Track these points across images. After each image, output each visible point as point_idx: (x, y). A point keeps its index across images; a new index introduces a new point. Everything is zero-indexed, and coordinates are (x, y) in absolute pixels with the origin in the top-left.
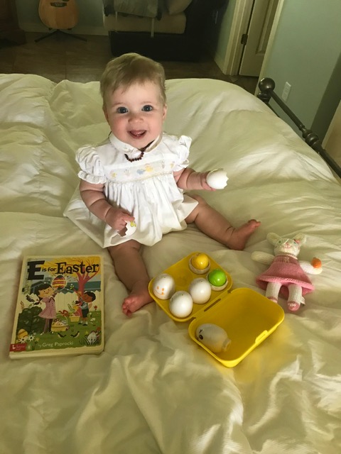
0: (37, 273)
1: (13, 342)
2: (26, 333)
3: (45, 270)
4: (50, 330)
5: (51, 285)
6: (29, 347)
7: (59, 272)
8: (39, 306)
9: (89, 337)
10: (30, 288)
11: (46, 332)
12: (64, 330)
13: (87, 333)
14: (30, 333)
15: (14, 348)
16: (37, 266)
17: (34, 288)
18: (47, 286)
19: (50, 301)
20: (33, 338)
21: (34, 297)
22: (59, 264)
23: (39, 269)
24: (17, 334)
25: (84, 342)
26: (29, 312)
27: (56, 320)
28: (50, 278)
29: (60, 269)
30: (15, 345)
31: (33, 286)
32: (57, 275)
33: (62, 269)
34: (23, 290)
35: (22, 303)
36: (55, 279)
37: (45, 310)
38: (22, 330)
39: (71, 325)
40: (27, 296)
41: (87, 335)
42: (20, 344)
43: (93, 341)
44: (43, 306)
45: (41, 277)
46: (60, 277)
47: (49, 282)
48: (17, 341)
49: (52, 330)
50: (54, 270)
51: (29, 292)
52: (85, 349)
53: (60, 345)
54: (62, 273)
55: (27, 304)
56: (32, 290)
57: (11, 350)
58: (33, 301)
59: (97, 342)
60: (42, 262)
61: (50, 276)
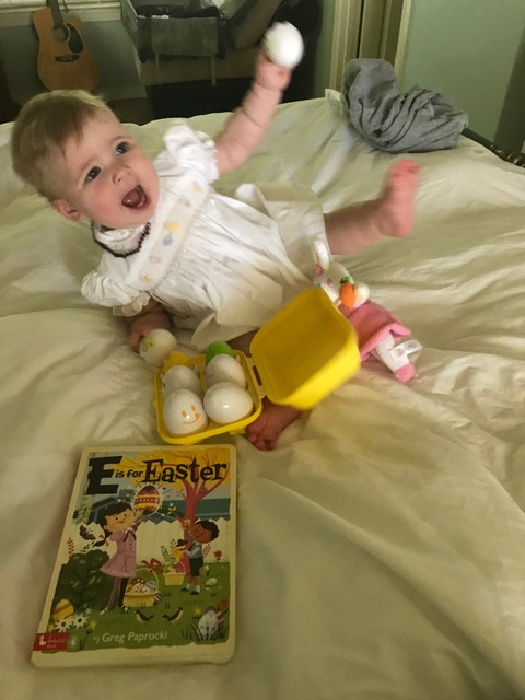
0: (105, 481)
1: (42, 629)
2: (71, 608)
3: (121, 475)
4: (121, 604)
6: (73, 642)
7: (147, 480)
8: (103, 548)
9: (202, 622)
10: (88, 511)
11: (111, 609)
12: (150, 603)
13: (198, 611)
14: (78, 608)
15: (42, 643)
16: (107, 467)
17: (97, 509)
18: (123, 507)
19: (128, 538)
20: (84, 620)
21: (96, 530)
22: (149, 464)
23: (109, 474)
24: (53, 611)
25: (191, 635)
26: (82, 562)
27: (135, 581)
28: (131, 492)
29: (151, 473)
30: (46, 636)
31: (95, 506)
32: (144, 485)
33: (154, 472)
34: (76, 515)
35: (70, 542)
36: (140, 493)
37: (115, 557)
38: (64, 602)
39: (165, 593)
40: (82, 529)
41: (198, 618)
42: (55, 634)
43: (211, 632)
44: (111, 549)
45: (113, 489)
46: (149, 490)
47: (128, 499)
48: (52, 628)
49: (126, 602)
50: (139, 474)
51: (86, 519)
52: (192, 651)
53: (139, 638)
54: (154, 481)
55: (80, 544)
56: (92, 515)
57: (37, 647)
58: (92, 537)
59: (220, 634)
60: (117, 460)
61: (130, 487)
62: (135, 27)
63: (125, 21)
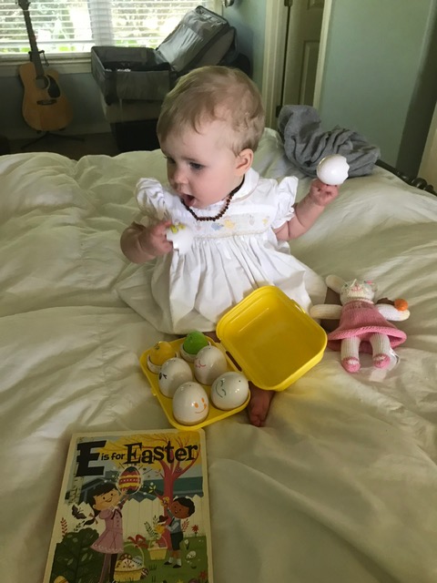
0: (92, 464)
3: (106, 457)
4: (112, 579)
5: (117, 485)
7: (129, 462)
10: (79, 492)
12: (137, 577)
16: (93, 451)
17: (86, 490)
18: (109, 487)
21: (85, 509)
22: (130, 447)
23: (95, 457)
27: (123, 557)
28: (116, 473)
29: (133, 455)
31: (84, 487)
32: (126, 467)
33: (135, 454)
34: (67, 496)
35: (63, 522)
36: (123, 474)
37: (104, 535)
38: (60, 579)
39: (150, 568)
40: (74, 508)
44: (100, 527)
45: (99, 470)
46: (131, 470)
47: (114, 480)
50: (121, 456)
51: (77, 499)
54: (135, 463)
55: (73, 524)
56: (82, 495)
58: (83, 516)
60: (102, 444)
61: (114, 469)
62: (102, 78)
63: (95, 73)
